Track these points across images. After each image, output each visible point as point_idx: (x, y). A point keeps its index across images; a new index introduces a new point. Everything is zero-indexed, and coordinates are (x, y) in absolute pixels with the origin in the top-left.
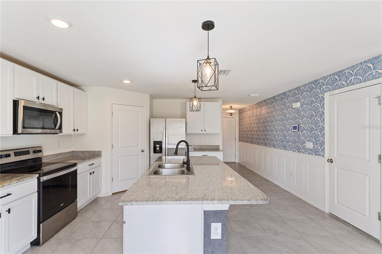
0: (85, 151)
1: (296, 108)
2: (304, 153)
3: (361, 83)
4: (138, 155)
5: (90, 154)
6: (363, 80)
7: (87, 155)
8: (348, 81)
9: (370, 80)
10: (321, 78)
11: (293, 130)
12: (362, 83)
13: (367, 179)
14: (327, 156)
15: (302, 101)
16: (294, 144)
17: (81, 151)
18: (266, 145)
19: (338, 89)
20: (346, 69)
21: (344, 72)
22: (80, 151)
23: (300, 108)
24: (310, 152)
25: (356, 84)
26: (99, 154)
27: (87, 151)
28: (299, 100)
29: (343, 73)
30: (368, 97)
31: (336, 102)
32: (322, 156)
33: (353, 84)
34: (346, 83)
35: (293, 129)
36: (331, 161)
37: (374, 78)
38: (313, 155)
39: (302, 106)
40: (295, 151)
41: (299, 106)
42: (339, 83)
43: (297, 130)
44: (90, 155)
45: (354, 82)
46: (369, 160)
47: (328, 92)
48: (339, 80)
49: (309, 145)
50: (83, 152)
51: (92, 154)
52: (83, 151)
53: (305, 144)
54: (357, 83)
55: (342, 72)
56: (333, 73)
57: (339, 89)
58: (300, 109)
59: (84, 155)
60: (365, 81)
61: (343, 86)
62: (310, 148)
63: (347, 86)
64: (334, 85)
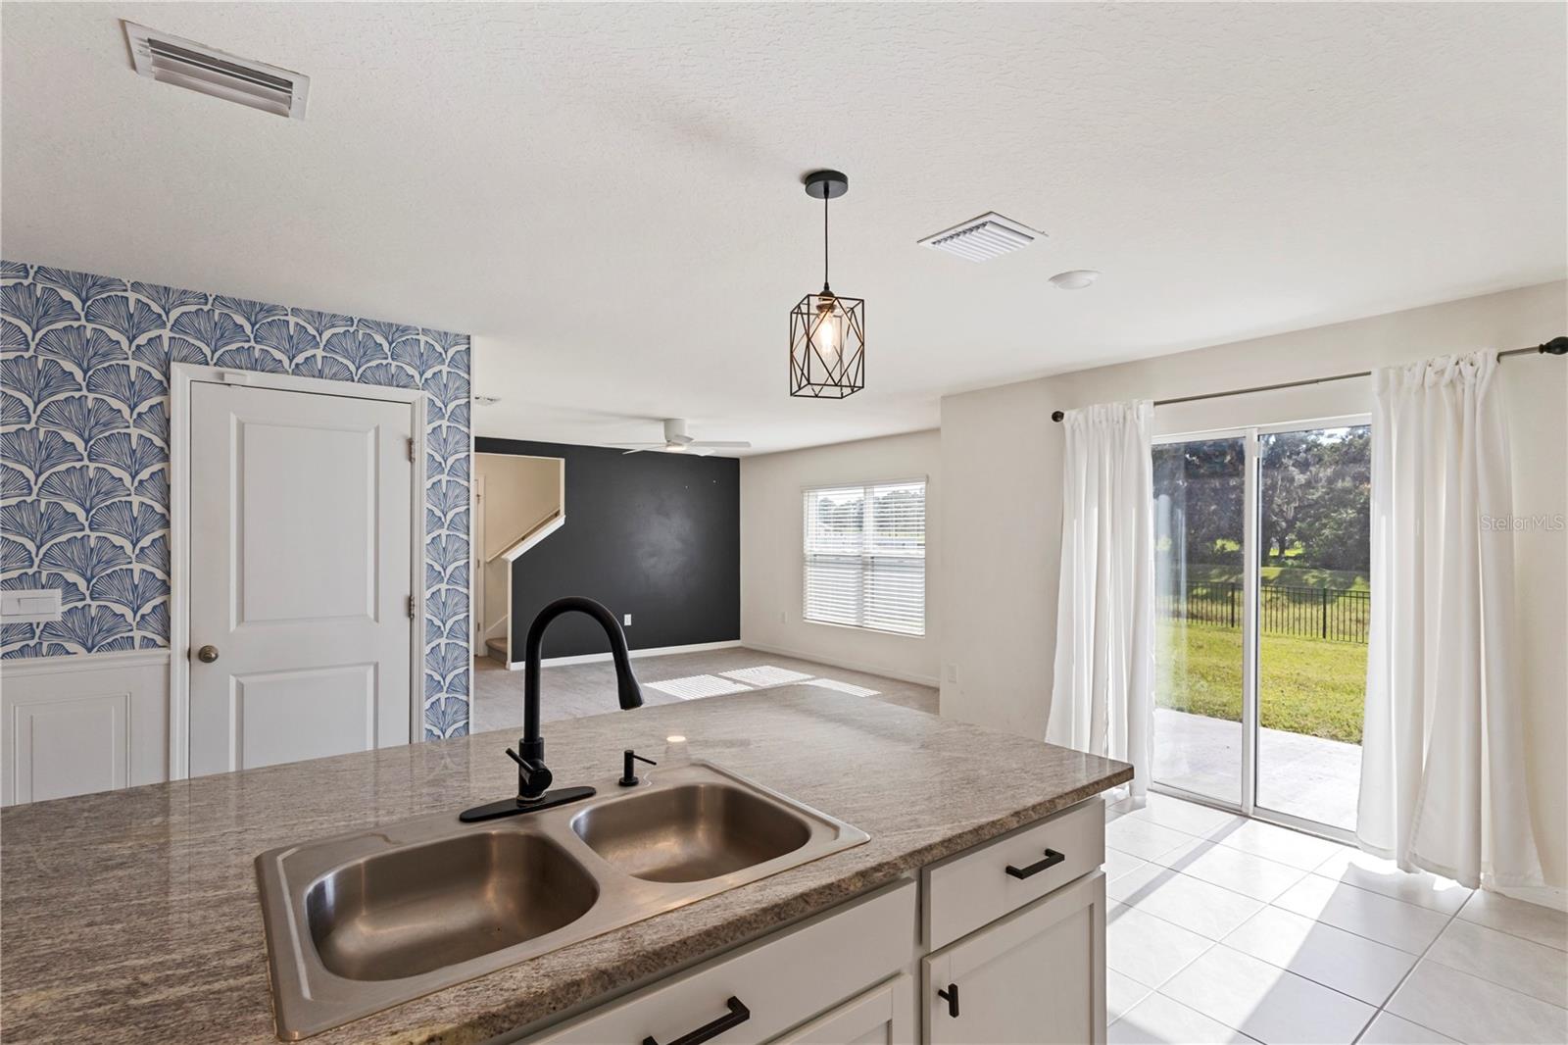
3: (352, 382)
6: (359, 376)
8: (298, 354)
9: (380, 384)
10: (138, 283)
12: (356, 383)
13: (370, 674)
14: (182, 639)
19: (248, 369)
21: (281, 317)
24: (37, 641)
25: (331, 378)
29: (275, 318)
30: (374, 432)
31: (234, 417)
32: (141, 647)
33: (321, 375)
34: (288, 361)
37: (392, 381)
42: (253, 347)
45: (325, 371)
46: (373, 616)
47: (188, 365)
48: (251, 336)
49: (34, 606)
54: (334, 377)
55: (267, 311)
57: (255, 369)
60: (363, 379)
61: (276, 368)
62: (44, 620)
63: (294, 373)
64: (225, 346)
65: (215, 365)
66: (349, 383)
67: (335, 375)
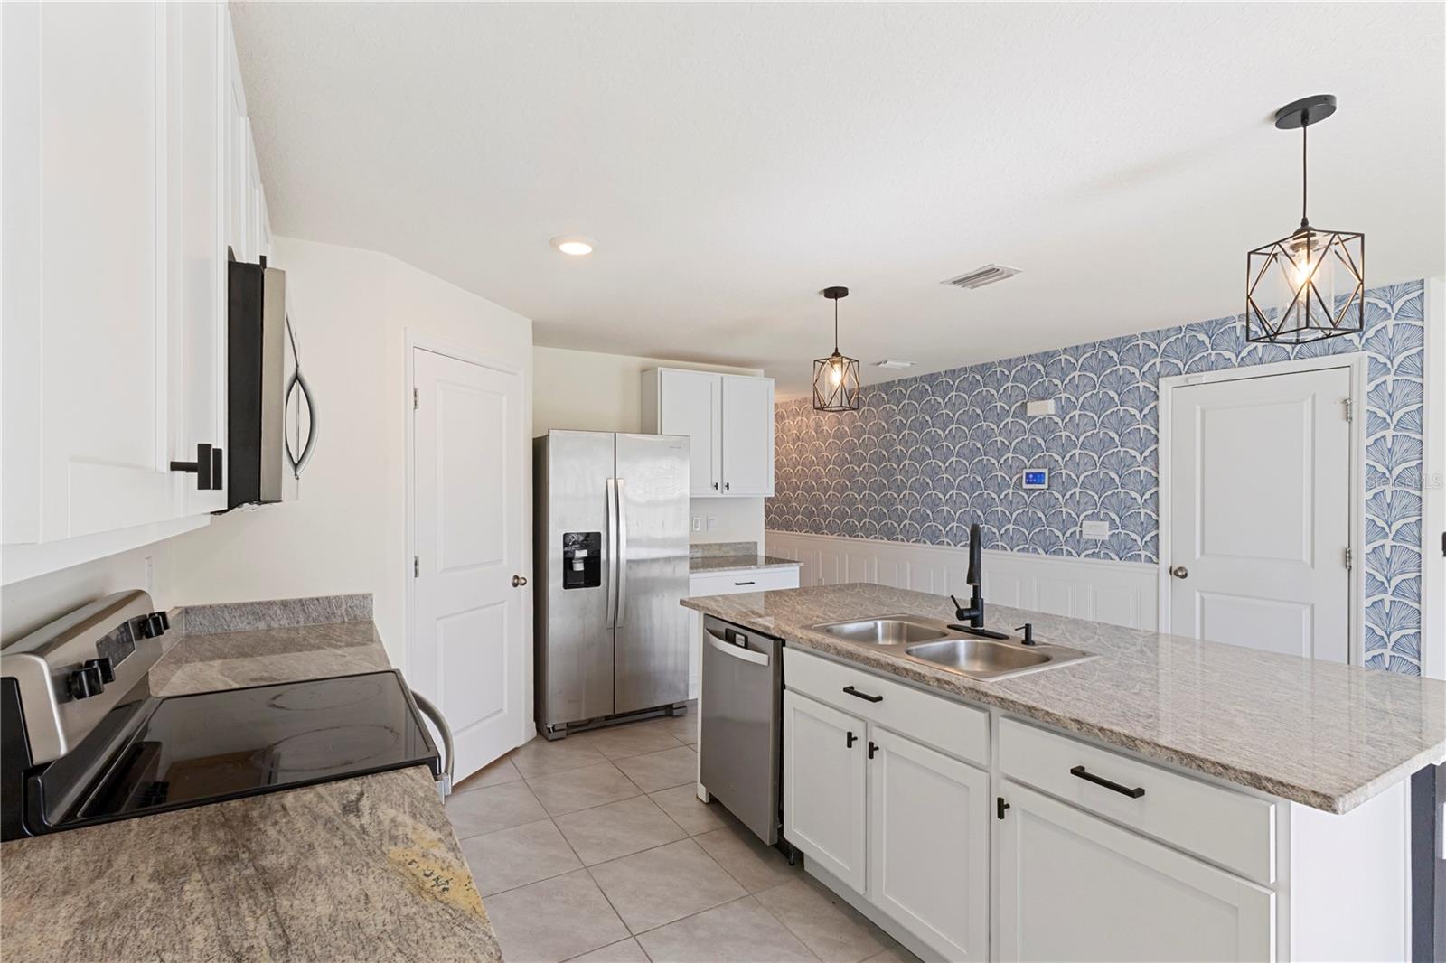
0: (270, 604)
1: (1035, 417)
2: (1075, 554)
3: (1288, 362)
4: (502, 602)
5: (302, 619)
6: (1295, 354)
7: (285, 622)
8: (1243, 350)
9: (1316, 356)
10: (1144, 333)
11: (1025, 486)
12: (1292, 361)
13: (1306, 612)
14: (1165, 560)
15: (1063, 398)
16: (1030, 528)
17: (245, 605)
18: (890, 535)
19: (1206, 371)
20: (1237, 318)
21: (1231, 326)
22: (240, 606)
23: (1054, 417)
24: (1098, 550)
25: (1270, 362)
26: (357, 613)
27: (284, 604)
28: (1052, 394)
29: (1227, 327)
30: (1310, 399)
31: (1198, 408)
32: (1145, 561)
33: (1261, 361)
34: (1235, 357)
35: (1028, 483)
36: (1179, 573)
37: (1331, 352)
38: (1111, 559)
39: (1062, 411)
40: (1035, 551)
41: (1053, 413)
42: (1210, 354)
43: (1046, 486)
44: (302, 624)
45: (1266, 357)
46: (1309, 563)
47: (1171, 378)
48: (1210, 346)
49: (1098, 530)
50: (258, 610)
51: (314, 614)
52: (260, 603)
53: (1078, 529)
55: (1221, 324)
56: (1191, 325)
57: (1211, 370)
58: (1057, 419)
59: (262, 625)
60: (1300, 356)
61: (1227, 364)
62: (1101, 539)
63: (1240, 366)
64: (1192, 358)
65: (1186, 373)
66: (1287, 362)
67: (1273, 358)
